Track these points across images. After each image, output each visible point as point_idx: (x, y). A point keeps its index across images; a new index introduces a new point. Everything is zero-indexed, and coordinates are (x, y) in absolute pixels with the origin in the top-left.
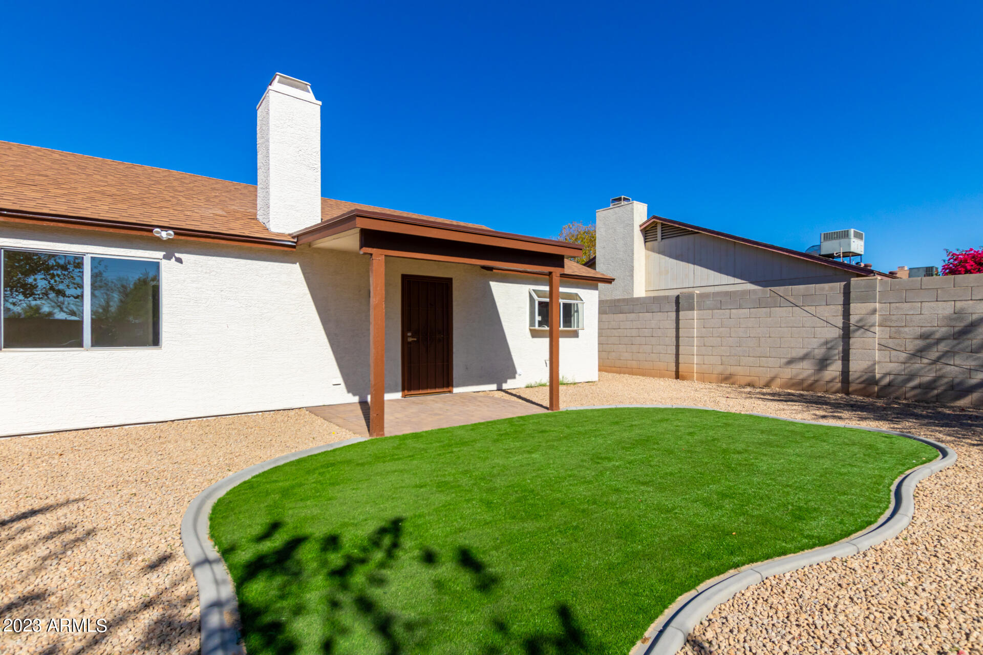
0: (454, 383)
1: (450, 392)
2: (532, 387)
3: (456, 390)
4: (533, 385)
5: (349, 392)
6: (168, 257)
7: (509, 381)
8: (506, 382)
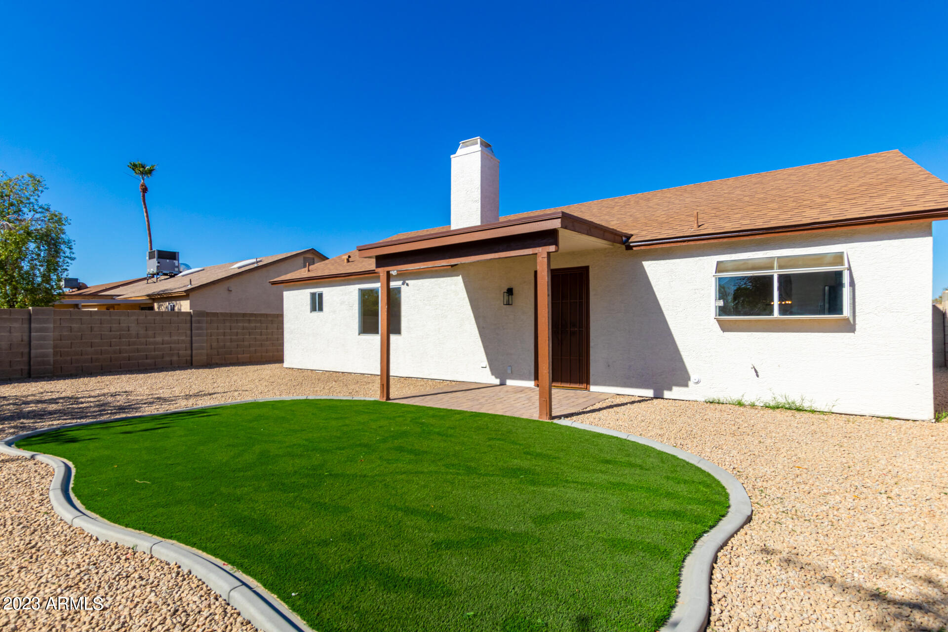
0: (592, 380)
1: (586, 389)
2: (718, 403)
3: (593, 388)
4: (721, 401)
5: (493, 374)
6: (403, 284)
7: (675, 389)
8: (670, 389)
